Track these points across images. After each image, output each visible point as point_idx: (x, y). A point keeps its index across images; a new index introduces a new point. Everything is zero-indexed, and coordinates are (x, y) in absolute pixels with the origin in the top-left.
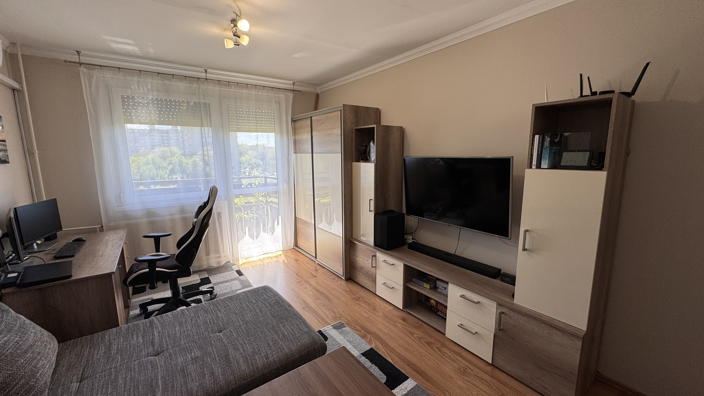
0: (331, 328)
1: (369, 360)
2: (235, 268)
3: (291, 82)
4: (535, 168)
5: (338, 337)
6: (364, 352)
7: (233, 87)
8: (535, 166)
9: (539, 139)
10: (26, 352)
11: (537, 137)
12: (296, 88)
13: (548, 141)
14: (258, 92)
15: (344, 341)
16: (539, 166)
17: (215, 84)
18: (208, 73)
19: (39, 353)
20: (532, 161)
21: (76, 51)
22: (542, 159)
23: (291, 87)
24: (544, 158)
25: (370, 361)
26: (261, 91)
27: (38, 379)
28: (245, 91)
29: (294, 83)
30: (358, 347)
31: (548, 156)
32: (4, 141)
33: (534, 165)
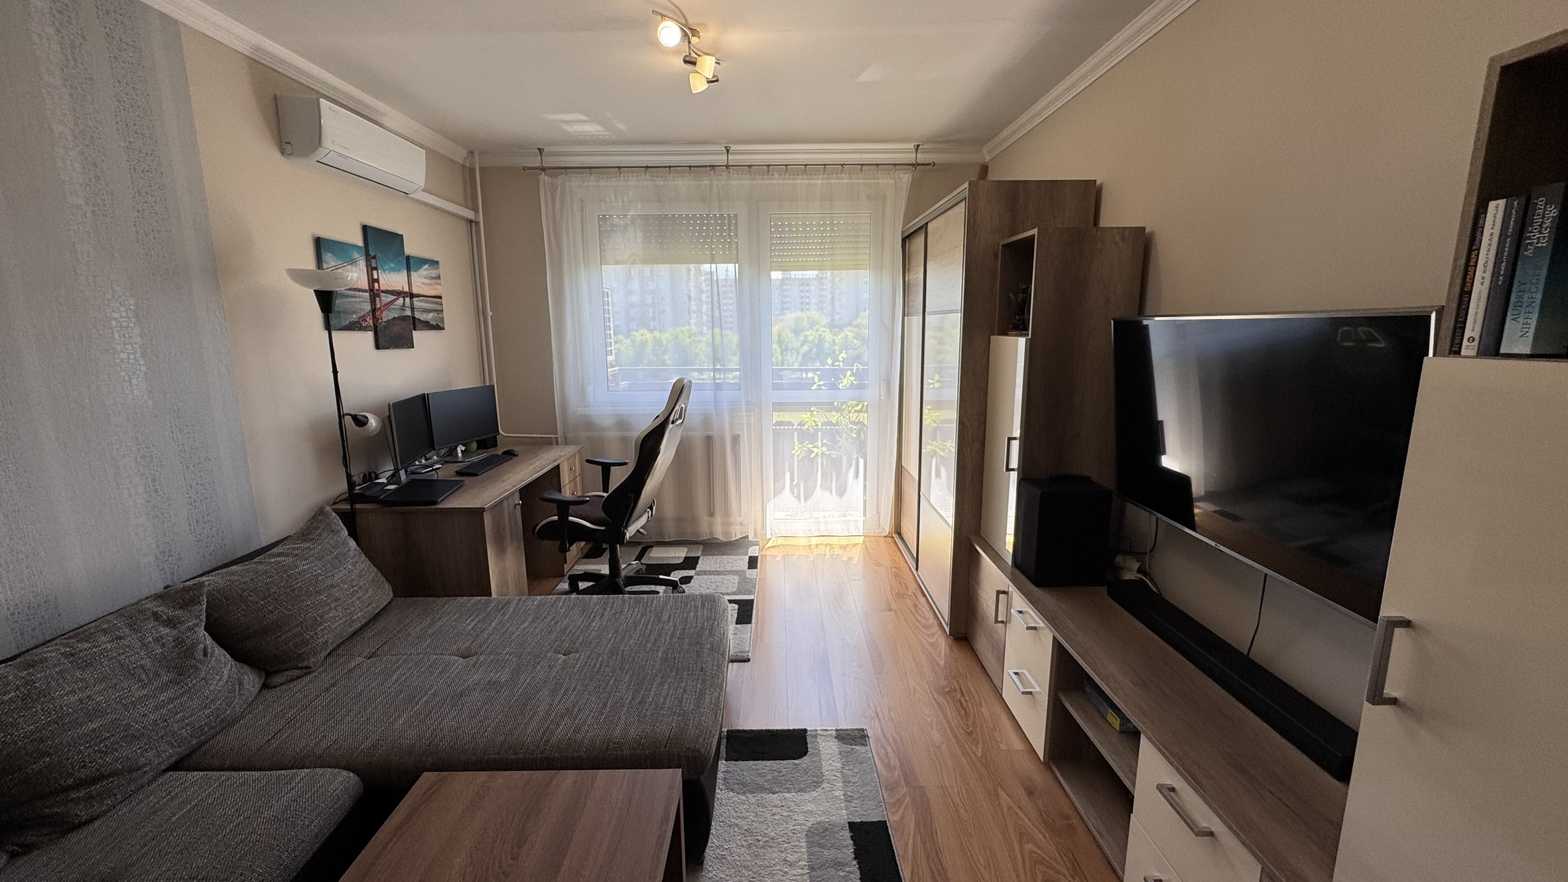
0: (831, 735)
1: (855, 844)
2: (753, 551)
3: (911, 146)
4: (1474, 353)
5: (831, 762)
6: (859, 820)
7: (776, 176)
8: (1476, 343)
9: (1503, 221)
10: (319, 593)
11: (1496, 208)
12: (921, 158)
13: (1548, 223)
14: (829, 179)
15: (835, 776)
16: (1491, 347)
17: (742, 174)
18: (731, 153)
19: (337, 600)
20: (1465, 323)
21: (538, 149)
22: (1510, 309)
23: (910, 157)
24: (1519, 305)
25: (855, 850)
26: (835, 176)
27: (316, 634)
28: (801, 181)
29: (918, 146)
30: (856, 804)
31: (1539, 296)
32: (440, 297)
33: (1472, 339)
